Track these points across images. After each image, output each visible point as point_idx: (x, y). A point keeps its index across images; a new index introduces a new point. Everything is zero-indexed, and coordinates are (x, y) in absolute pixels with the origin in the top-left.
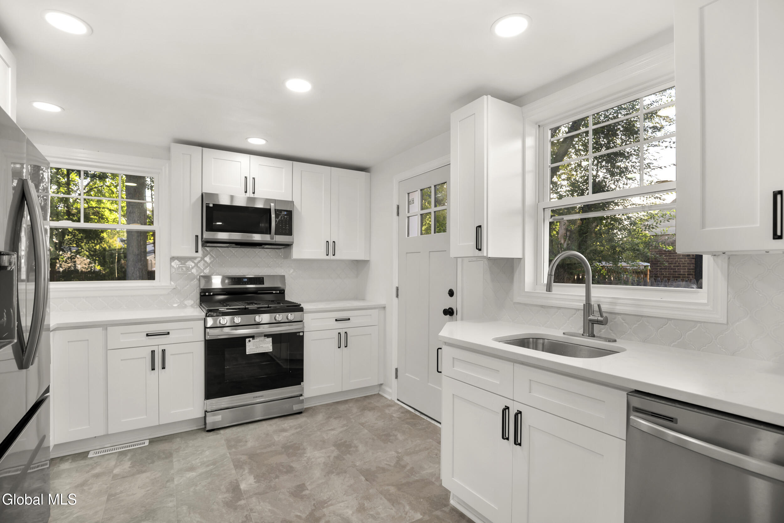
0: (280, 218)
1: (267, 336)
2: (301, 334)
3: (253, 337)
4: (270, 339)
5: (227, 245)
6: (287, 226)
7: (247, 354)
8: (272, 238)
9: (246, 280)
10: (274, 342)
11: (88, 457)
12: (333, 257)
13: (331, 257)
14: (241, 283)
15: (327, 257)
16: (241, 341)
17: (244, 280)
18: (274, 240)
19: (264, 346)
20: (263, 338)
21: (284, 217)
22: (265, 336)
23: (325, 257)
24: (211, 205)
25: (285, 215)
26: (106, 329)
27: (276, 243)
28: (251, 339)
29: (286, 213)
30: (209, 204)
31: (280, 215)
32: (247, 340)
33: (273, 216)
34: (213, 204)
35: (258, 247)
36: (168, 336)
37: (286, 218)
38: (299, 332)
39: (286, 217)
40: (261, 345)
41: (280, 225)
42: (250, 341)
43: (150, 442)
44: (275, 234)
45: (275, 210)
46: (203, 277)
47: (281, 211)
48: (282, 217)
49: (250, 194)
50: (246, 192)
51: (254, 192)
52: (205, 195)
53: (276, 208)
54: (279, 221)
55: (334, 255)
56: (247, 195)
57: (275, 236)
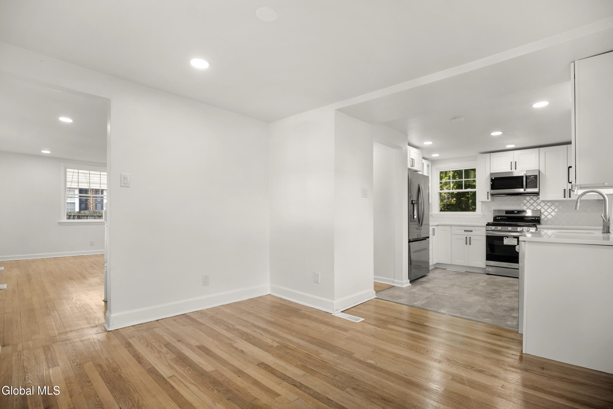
0: (530, 180)
3: (507, 237)
4: (516, 239)
5: (504, 195)
6: (534, 183)
7: (504, 244)
8: (525, 190)
9: (516, 212)
12: (569, 199)
13: (567, 198)
14: (514, 214)
15: (565, 199)
16: (501, 238)
17: (515, 212)
18: (526, 191)
19: (513, 242)
20: (512, 238)
21: (532, 179)
22: (514, 237)
23: (563, 199)
24: (493, 178)
25: (533, 178)
26: (452, 227)
27: (527, 192)
28: (506, 238)
29: (533, 177)
30: (492, 178)
32: (504, 238)
33: (524, 179)
34: (494, 178)
35: (520, 195)
36: (472, 232)
39: (533, 179)
40: (511, 241)
41: (530, 183)
44: (526, 188)
45: (526, 176)
46: (494, 210)
47: (530, 176)
48: (531, 179)
49: (513, 170)
50: (511, 169)
51: (516, 169)
52: (491, 174)
53: (526, 175)
54: (529, 181)
55: (570, 197)
56: (512, 171)
57: (526, 189)
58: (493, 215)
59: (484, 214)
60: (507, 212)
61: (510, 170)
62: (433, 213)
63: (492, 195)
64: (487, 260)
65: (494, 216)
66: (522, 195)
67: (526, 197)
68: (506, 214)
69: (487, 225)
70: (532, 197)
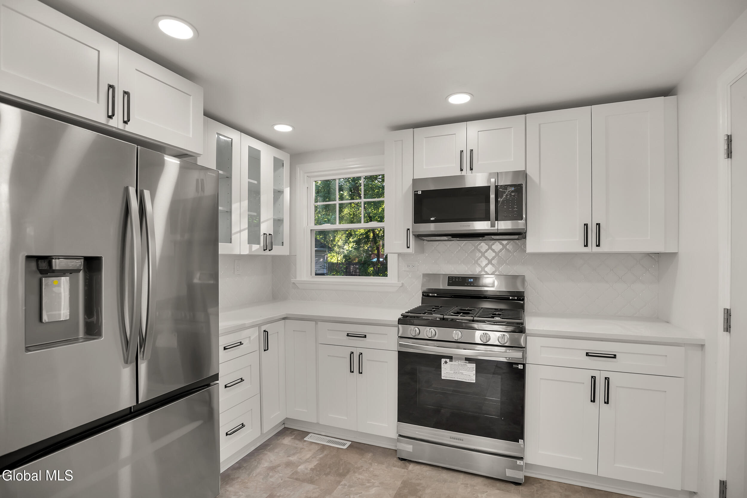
0: (504, 196)
1: (469, 360)
2: (520, 367)
3: (451, 358)
4: (474, 365)
5: (445, 238)
6: (515, 206)
7: (443, 378)
8: (493, 225)
9: (471, 282)
10: (478, 371)
11: (304, 439)
12: (596, 249)
13: (592, 248)
14: (466, 284)
15: (586, 250)
17: (469, 280)
18: (496, 228)
19: (465, 373)
20: (463, 362)
21: (510, 194)
22: (466, 360)
23: (582, 249)
24: (420, 193)
25: (512, 192)
27: (498, 230)
28: (448, 360)
29: (513, 189)
30: (418, 191)
31: (505, 192)
32: (443, 360)
33: (492, 196)
34: (422, 191)
35: (481, 238)
36: (365, 339)
37: (514, 196)
38: (518, 364)
39: (513, 194)
40: (461, 371)
41: (505, 207)
42: (446, 362)
43: (350, 446)
44: (497, 219)
45: (496, 187)
46: (425, 275)
47: (506, 187)
48: (507, 195)
49: (466, 172)
50: (462, 170)
51: (471, 169)
52: (415, 182)
53: (497, 184)
54: (503, 201)
55: (598, 246)
56: (464, 173)
57: (496, 222)
58: (423, 285)
59: (403, 284)
60: (453, 280)
61: (458, 173)
62: (298, 279)
63: (419, 237)
64: (399, 420)
65: (425, 289)
66: (486, 237)
67: (493, 244)
68: (449, 284)
69: (400, 322)
70: (505, 242)
